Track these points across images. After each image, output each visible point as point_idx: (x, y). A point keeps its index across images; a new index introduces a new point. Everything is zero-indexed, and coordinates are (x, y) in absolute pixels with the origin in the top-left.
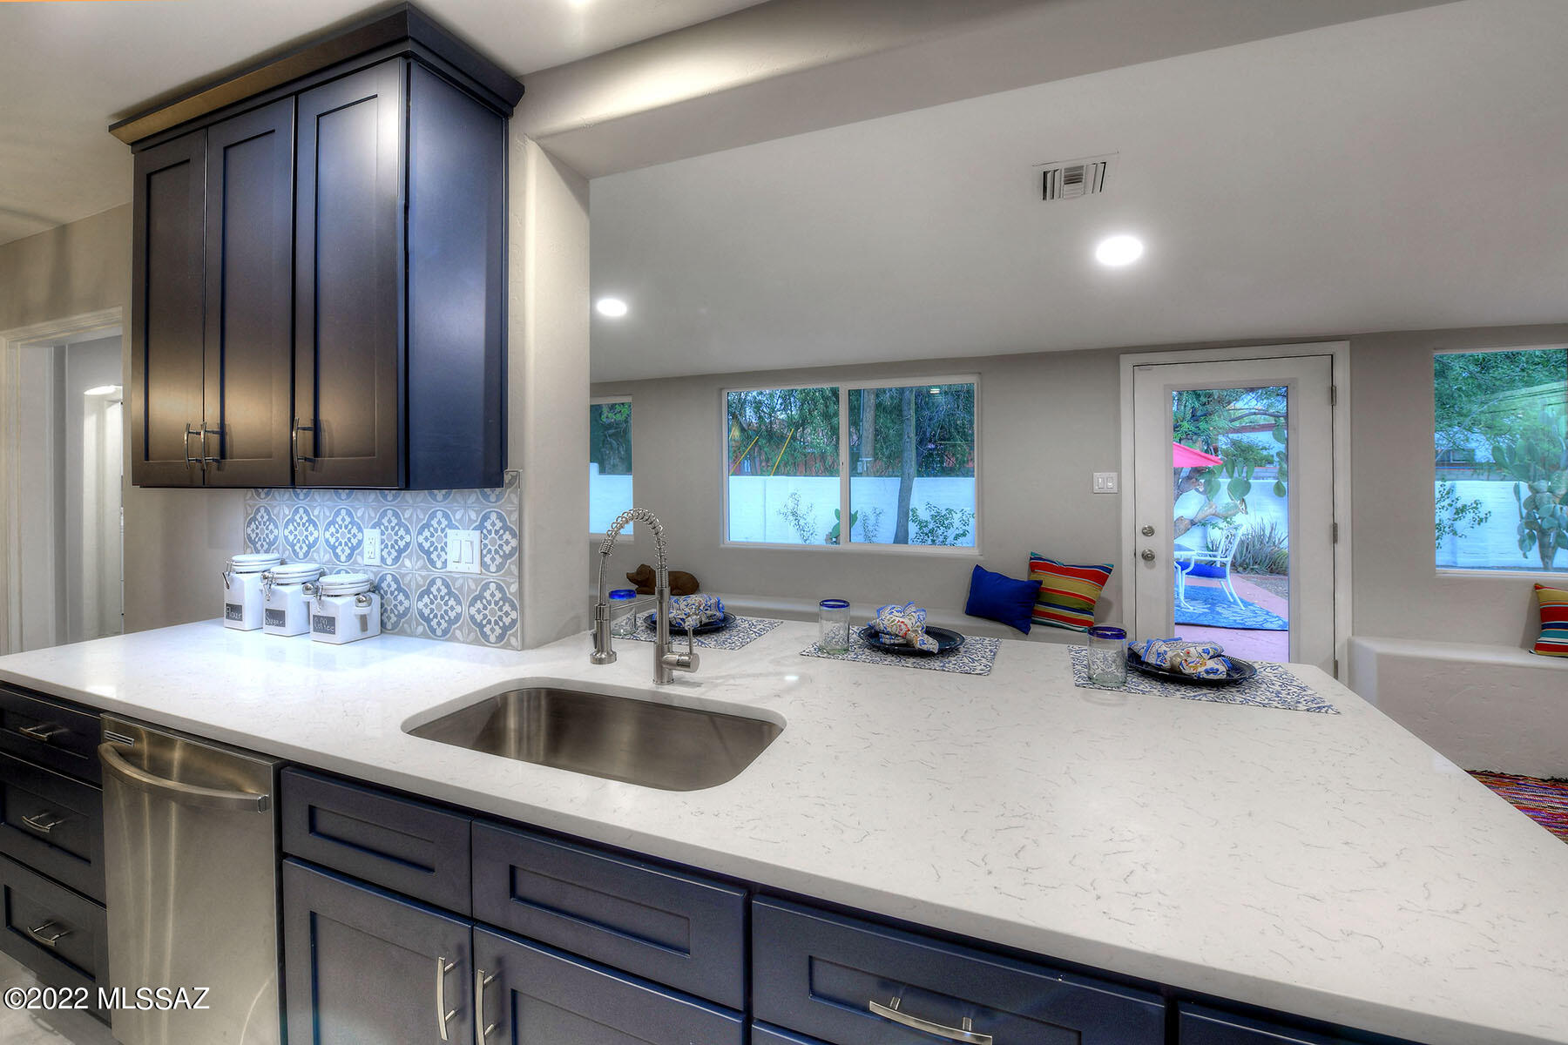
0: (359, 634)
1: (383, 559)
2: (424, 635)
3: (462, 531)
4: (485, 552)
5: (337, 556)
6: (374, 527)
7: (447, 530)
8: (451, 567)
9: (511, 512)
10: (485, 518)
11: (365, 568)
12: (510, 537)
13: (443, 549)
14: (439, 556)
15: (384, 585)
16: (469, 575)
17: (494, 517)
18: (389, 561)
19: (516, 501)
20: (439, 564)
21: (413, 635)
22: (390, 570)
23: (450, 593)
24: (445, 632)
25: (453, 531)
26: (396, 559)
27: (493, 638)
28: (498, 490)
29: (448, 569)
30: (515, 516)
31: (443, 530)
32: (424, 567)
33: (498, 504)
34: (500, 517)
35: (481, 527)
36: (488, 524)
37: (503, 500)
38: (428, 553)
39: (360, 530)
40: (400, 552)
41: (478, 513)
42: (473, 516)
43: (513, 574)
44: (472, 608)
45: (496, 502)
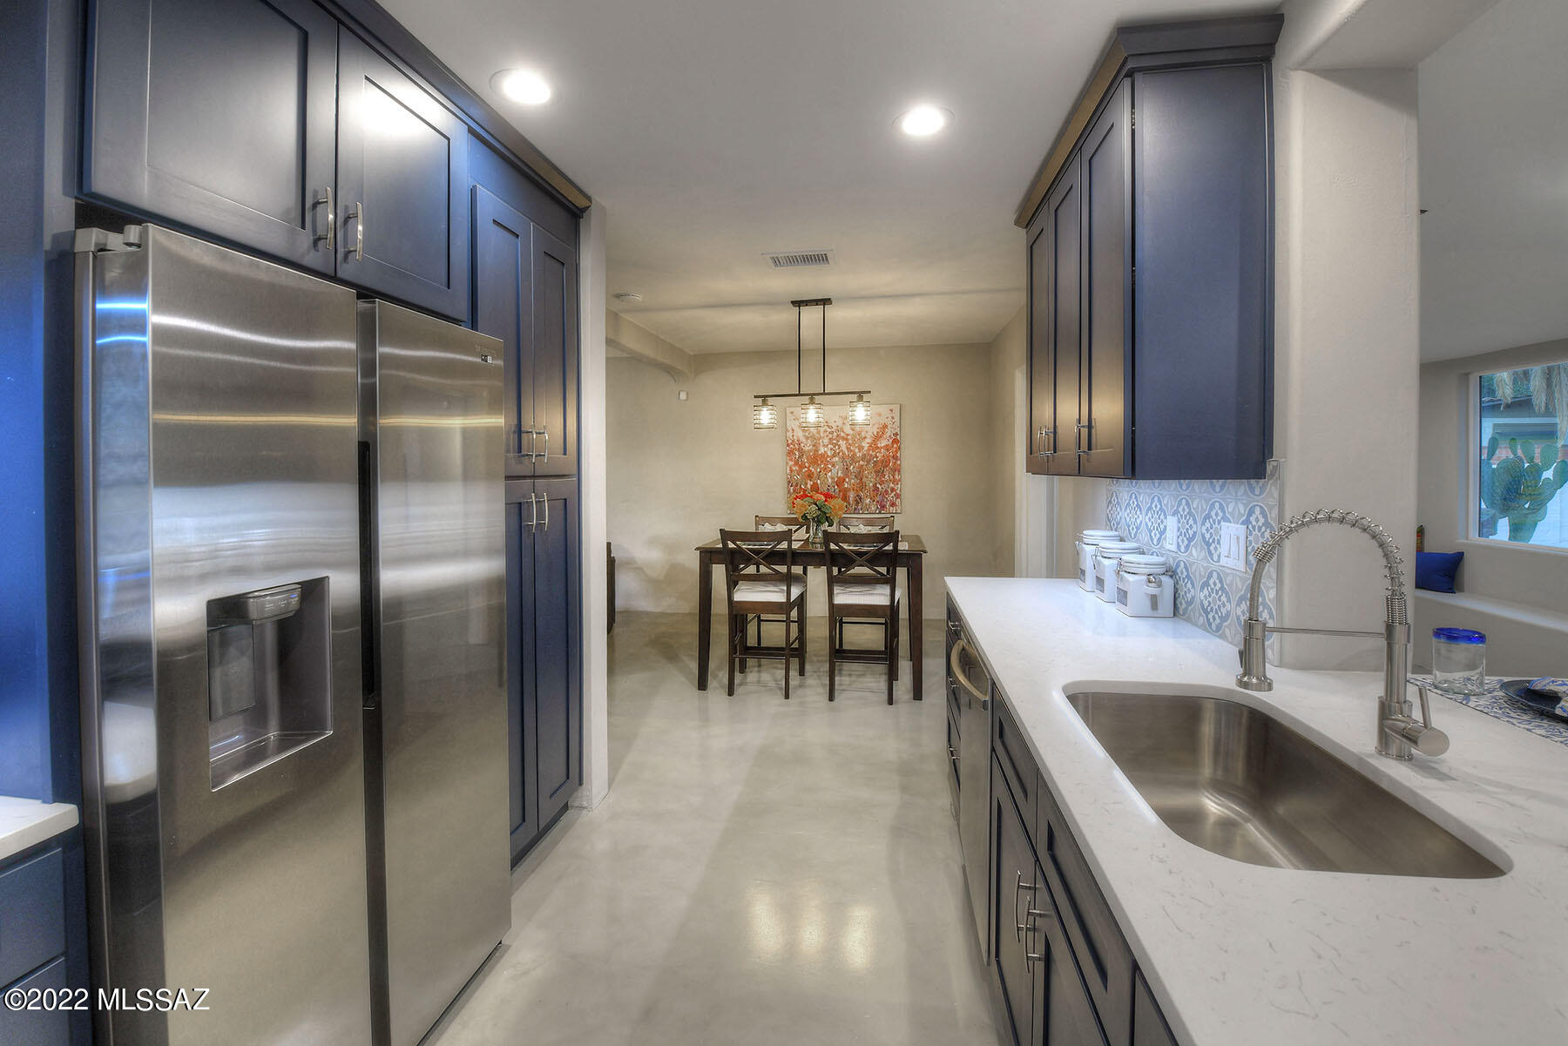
0: (1148, 611)
1: (1179, 546)
2: (1202, 627)
3: (1233, 525)
4: (1249, 549)
5: (1152, 540)
6: (1173, 515)
7: (1222, 523)
8: (1223, 561)
9: (1272, 507)
10: (1251, 512)
11: (1169, 553)
13: (1219, 543)
14: (1216, 549)
15: (1179, 571)
16: (1238, 573)
17: (1258, 510)
18: (1183, 549)
19: (1276, 495)
20: (1215, 558)
21: (1195, 624)
22: (1183, 557)
23: (1222, 588)
24: (1219, 628)
25: (1226, 523)
26: (1187, 547)
28: (1262, 481)
29: (1221, 563)
30: (1275, 512)
31: (1219, 523)
32: (1205, 558)
33: (1263, 496)
35: (1247, 522)
36: (1253, 519)
37: (1265, 494)
38: (1208, 544)
39: (1165, 515)
40: (1190, 540)
41: (1245, 506)
42: (1242, 508)
44: (1238, 608)
45: (1260, 495)
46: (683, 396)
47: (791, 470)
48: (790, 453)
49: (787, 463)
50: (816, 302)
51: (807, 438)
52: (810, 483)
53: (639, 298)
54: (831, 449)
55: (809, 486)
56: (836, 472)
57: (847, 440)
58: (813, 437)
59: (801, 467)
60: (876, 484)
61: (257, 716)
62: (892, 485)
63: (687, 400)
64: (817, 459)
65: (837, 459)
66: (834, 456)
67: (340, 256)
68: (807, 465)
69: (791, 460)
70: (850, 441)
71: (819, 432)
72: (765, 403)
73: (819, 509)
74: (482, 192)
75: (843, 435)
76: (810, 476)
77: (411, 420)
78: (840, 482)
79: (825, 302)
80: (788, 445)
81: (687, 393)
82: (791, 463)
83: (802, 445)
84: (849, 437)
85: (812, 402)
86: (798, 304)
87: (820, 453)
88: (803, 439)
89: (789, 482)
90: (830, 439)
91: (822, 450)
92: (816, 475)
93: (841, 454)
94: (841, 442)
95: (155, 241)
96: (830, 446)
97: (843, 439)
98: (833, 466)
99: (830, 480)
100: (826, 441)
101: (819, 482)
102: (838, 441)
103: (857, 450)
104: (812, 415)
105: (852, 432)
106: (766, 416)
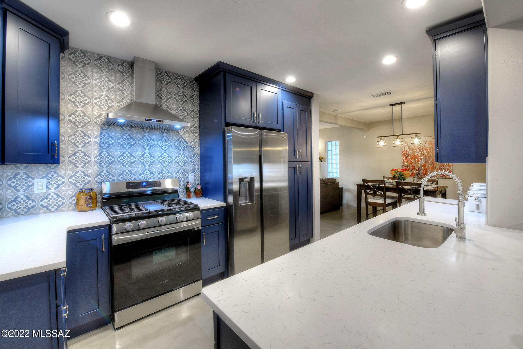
46: (365, 137)
47: (404, 161)
48: (403, 155)
49: (402, 159)
50: (399, 104)
51: (410, 149)
52: (411, 166)
53: (340, 111)
54: (420, 153)
55: (411, 167)
56: (423, 162)
57: (427, 150)
58: (412, 149)
59: (408, 160)
60: (440, 167)
61: (246, 199)
62: (448, 167)
63: (366, 138)
64: (414, 157)
65: (423, 157)
66: (421, 156)
67: (258, 122)
68: (410, 159)
69: (404, 158)
70: (428, 150)
71: (415, 147)
72: (381, 139)
73: (399, 174)
74: (285, 101)
75: (425, 148)
76: (411, 163)
77: (270, 149)
78: (424, 166)
79: (402, 103)
80: (402, 152)
81: (366, 136)
82: (404, 159)
83: (408, 152)
84: (428, 149)
85: (398, 138)
86: (392, 105)
87: (416, 155)
88: (408, 150)
89: (403, 165)
90: (420, 150)
91: (416, 154)
92: (414, 163)
93: (424, 155)
94: (424, 151)
95: (233, 130)
96: (419, 152)
97: (425, 149)
98: (421, 160)
99: (420, 165)
100: (418, 150)
101: (415, 166)
102: (423, 150)
103: (431, 154)
104: (398, 142)
105: (429, 147)
106: (382, 143)
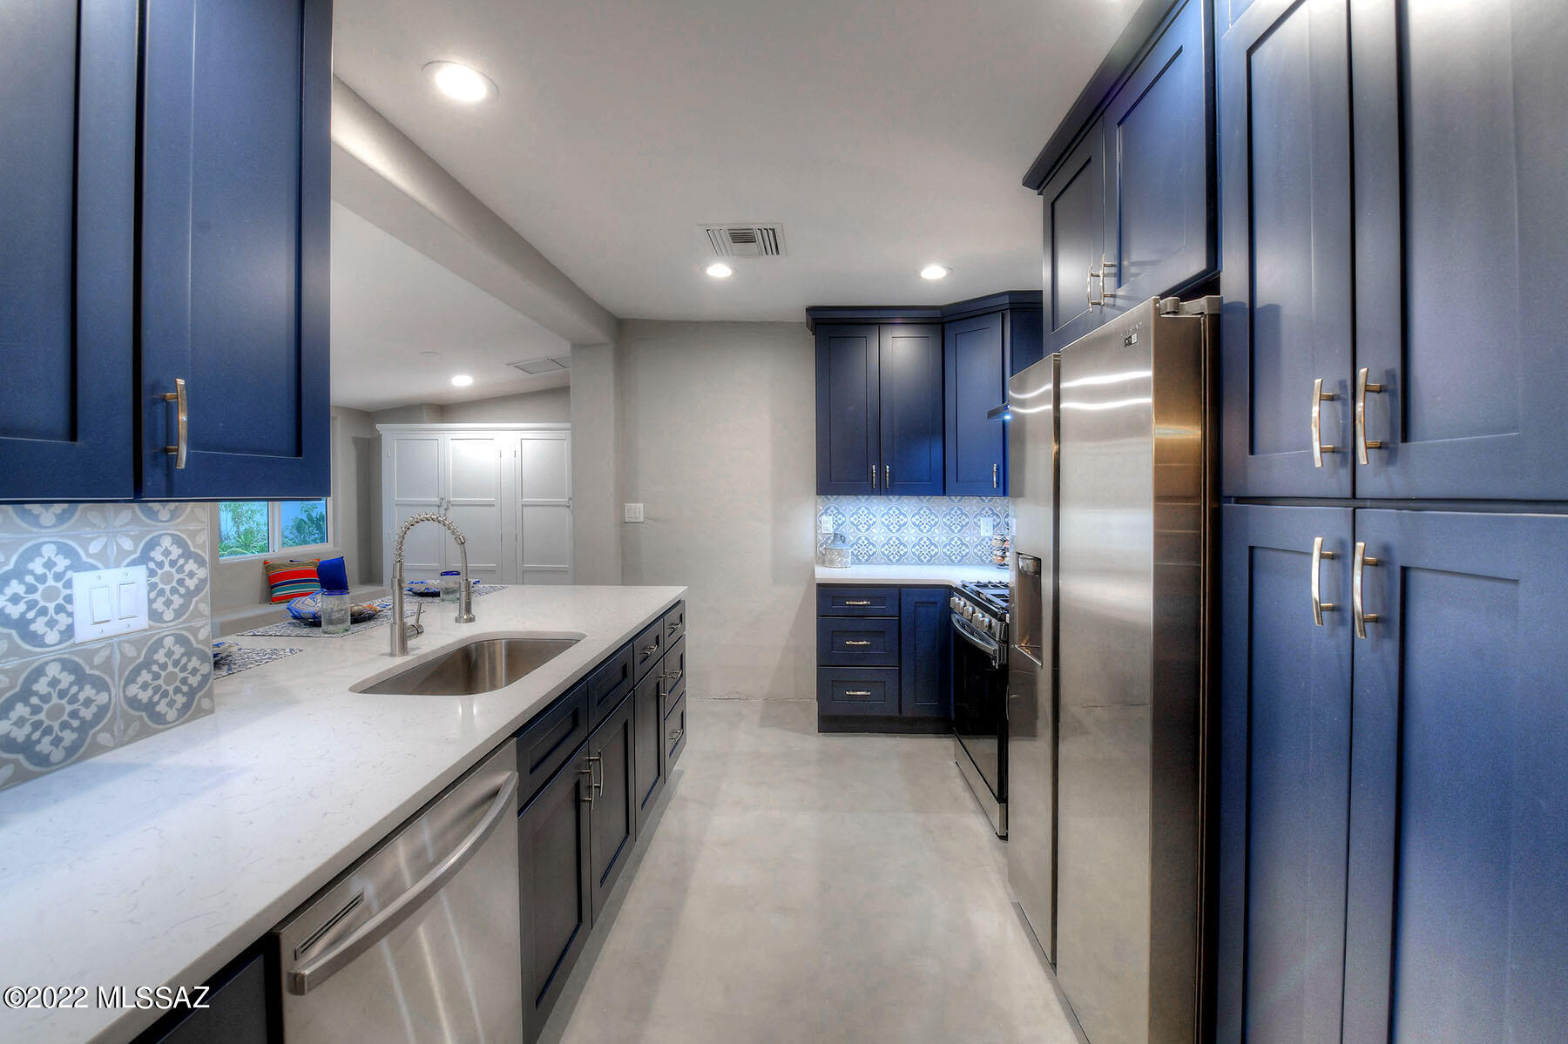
3: (106, 571)
4: (152, 596)
7: (70, 574)
8: (84, 634)
9: (197, 532)
10: (151, 545)
12: (196, 566)
13: (60, 609)
14: (53, 623)
16: (135, 635)
17: (166, 542)
19: (202, 516)
20: (52, 637)
23: (81, 679)
24: (73, 749)
25: (84, 574)
27: (171, 715)
29: (76, 640)
30: (202, 538)
31: (58, 576)
33: (173, 524)
34: (178, 541)
35: (143, 560)
36: (157, 555)
37: (184, 517)
41: (136, 539)
42: (127, 544)
43: (203, 616)
44: (131, 686)
